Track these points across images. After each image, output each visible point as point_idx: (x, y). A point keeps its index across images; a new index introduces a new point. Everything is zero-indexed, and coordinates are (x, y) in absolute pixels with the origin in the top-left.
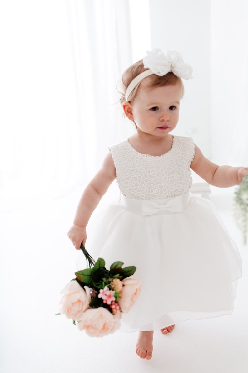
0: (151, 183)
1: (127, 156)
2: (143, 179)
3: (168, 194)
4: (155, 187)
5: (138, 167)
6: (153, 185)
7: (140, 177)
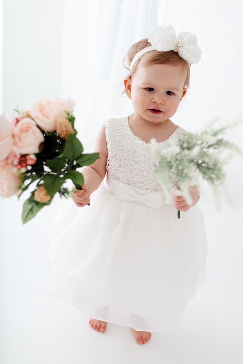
0: (134, 169)
1: (120, 134)
2: (129, 162)
3: (149, 186)
4: (137, 174)
5: (128, 148)
6: (135, 172)
7: (125, 159)
